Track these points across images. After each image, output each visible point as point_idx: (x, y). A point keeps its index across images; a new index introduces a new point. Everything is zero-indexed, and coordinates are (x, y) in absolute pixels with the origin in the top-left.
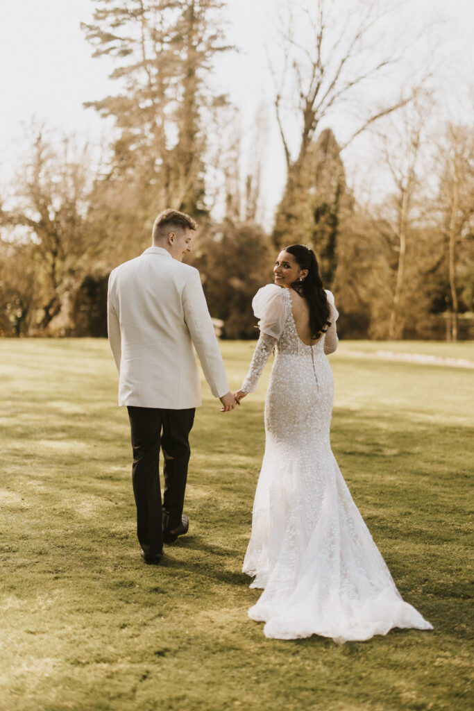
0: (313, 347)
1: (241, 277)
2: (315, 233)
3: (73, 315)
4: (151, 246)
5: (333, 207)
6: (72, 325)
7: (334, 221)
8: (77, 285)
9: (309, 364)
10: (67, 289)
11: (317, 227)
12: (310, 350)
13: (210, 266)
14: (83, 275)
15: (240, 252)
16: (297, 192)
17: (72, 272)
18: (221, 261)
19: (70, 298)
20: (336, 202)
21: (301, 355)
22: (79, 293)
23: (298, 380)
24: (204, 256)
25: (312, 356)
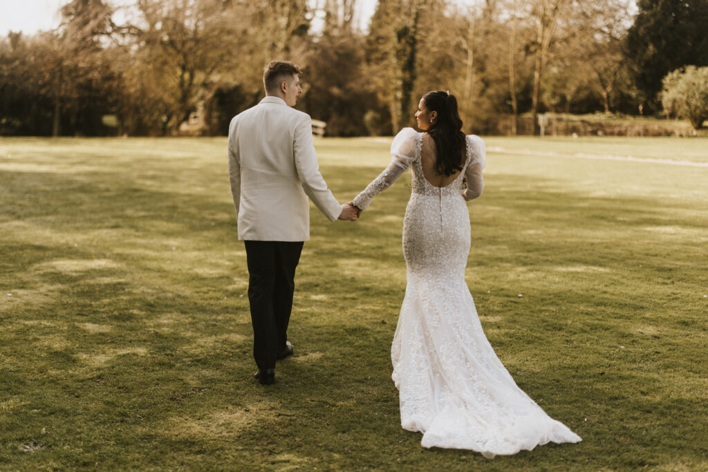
0: (442, 189)
1: (340, 86)
2: (398, 52)
3: (208, 120)
4: (265, 96)
5: (412, 30)
6: (207, 128)
7: (413, 42)
8: (209, 95)
9: (436, 205)
10: (202, 98)
11: (399, 46)
12: (438, 191)
13: (313, 76)
14: (215, 88)
15: (338, 65)
16: (384, 18)
17: (205, 85)
18: (323, 72)
19: (205, 106)
20: (415, 27)
21: (428, 195)
22: (211, 101)
23: (423, 218)
24: (308, 68)
25: (440, 197)
